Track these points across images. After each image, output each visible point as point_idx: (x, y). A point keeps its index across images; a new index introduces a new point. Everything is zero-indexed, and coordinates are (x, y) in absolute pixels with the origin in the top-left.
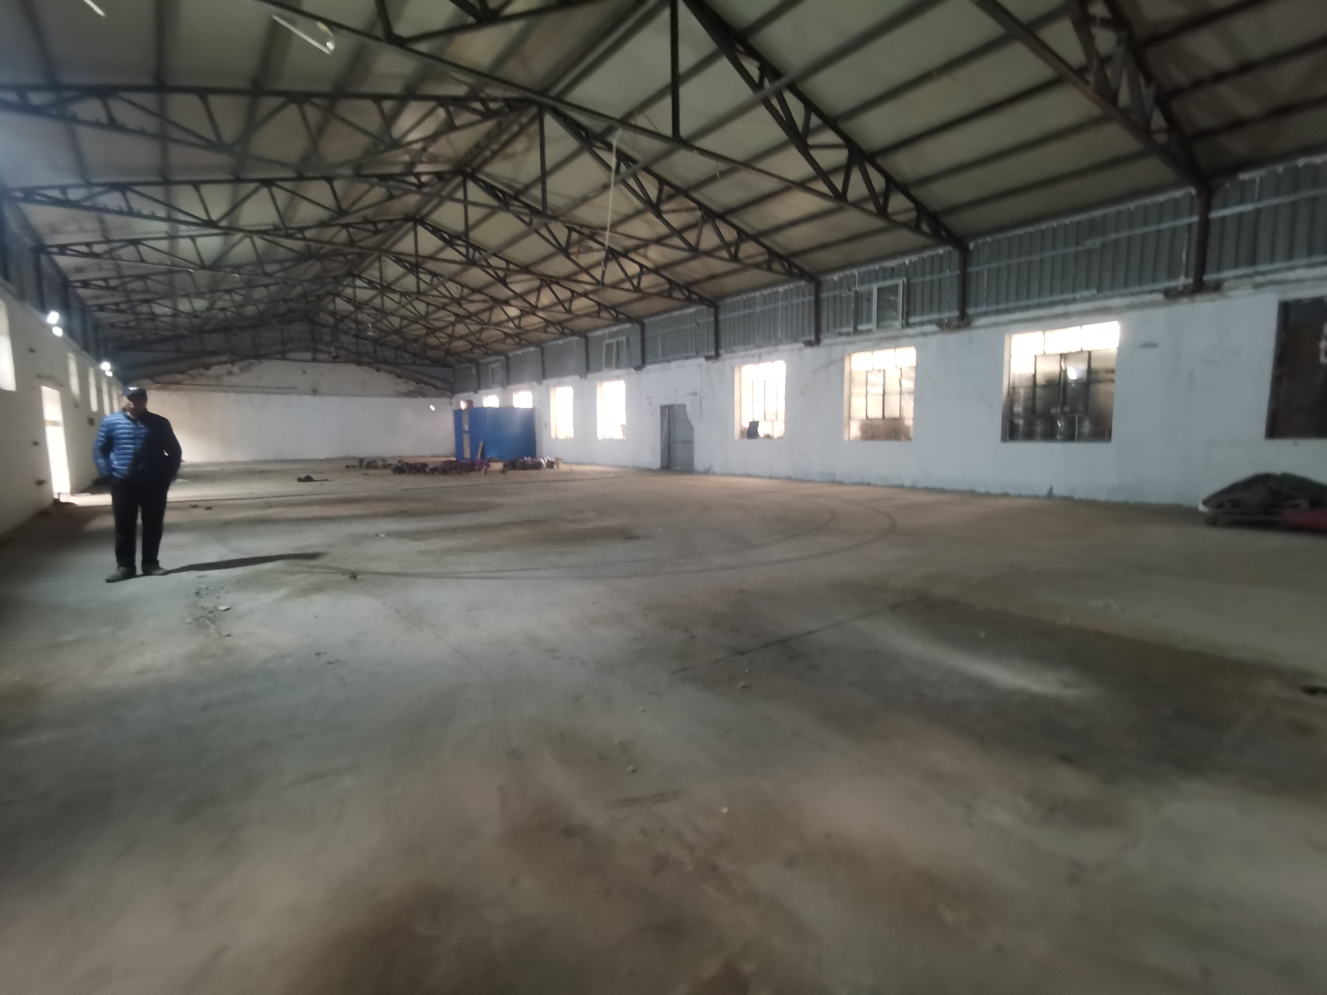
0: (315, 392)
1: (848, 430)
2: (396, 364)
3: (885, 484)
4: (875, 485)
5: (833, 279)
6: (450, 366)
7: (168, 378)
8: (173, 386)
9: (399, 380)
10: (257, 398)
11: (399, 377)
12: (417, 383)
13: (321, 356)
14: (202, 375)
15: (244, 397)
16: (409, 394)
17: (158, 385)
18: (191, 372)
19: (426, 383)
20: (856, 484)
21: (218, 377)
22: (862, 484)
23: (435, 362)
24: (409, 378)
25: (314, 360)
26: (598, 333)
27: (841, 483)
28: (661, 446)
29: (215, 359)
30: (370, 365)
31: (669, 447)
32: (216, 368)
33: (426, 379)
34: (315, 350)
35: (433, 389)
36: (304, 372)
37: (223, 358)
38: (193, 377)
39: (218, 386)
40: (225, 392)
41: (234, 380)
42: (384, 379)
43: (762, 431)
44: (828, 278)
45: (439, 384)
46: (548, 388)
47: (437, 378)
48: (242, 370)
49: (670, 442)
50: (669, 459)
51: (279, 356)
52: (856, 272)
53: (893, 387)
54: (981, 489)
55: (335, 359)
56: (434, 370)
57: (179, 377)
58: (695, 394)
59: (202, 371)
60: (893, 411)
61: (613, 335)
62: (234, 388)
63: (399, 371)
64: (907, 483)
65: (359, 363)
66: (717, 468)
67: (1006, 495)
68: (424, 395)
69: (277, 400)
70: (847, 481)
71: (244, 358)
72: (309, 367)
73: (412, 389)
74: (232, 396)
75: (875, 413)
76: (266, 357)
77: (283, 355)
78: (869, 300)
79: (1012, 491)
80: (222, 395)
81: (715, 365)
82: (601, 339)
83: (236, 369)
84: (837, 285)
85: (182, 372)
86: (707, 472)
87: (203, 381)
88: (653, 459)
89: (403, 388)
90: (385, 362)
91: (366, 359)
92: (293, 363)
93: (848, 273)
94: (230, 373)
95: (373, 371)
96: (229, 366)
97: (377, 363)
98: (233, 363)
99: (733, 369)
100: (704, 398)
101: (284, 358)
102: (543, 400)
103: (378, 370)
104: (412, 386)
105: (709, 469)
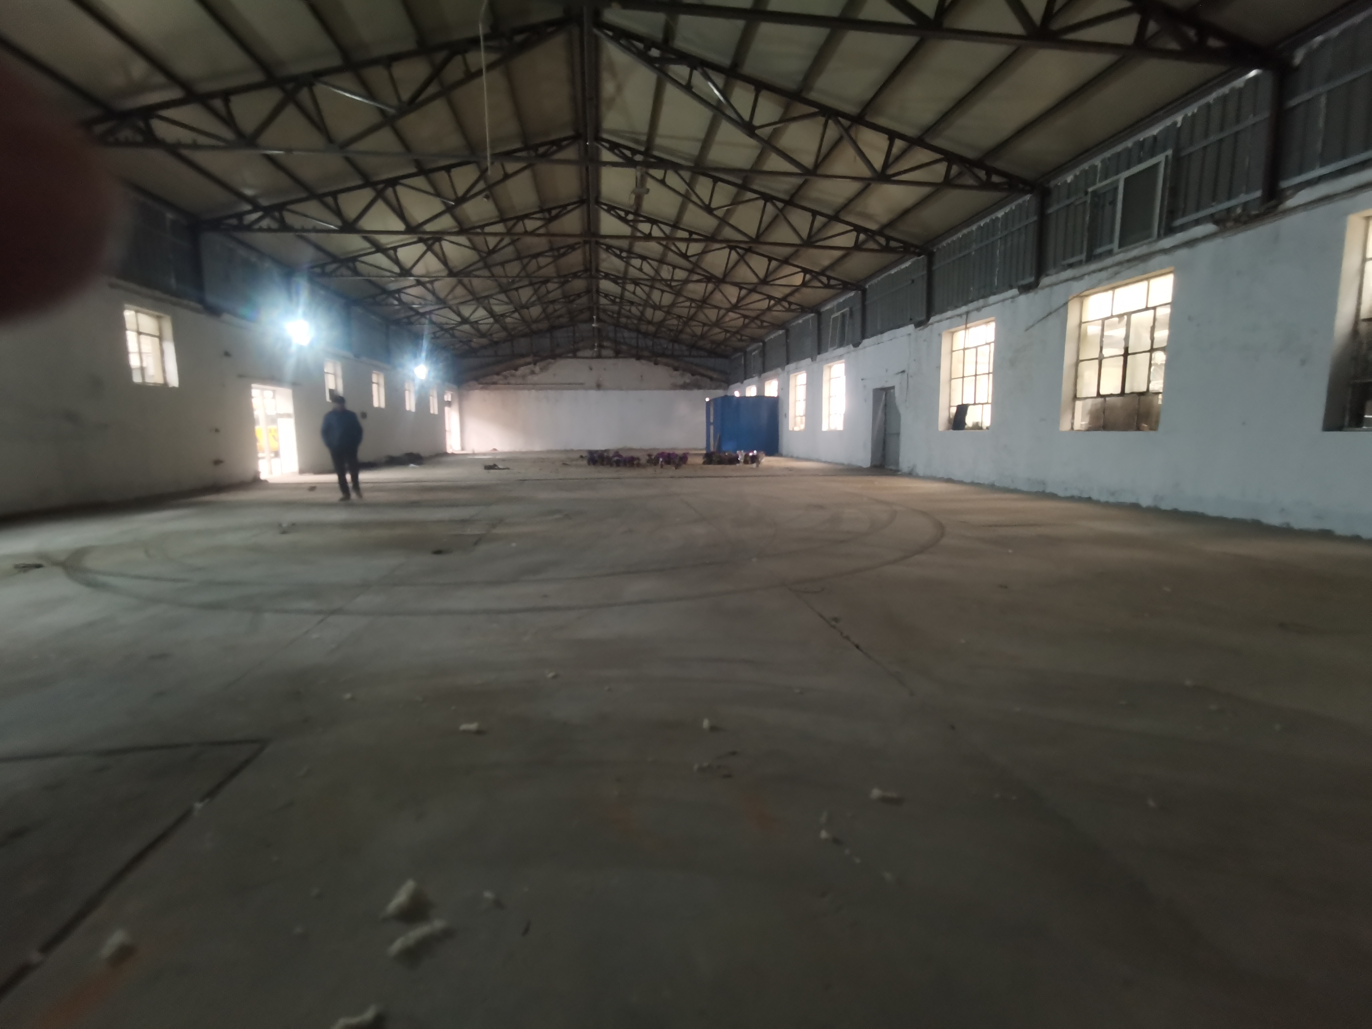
0: (599, 387)
1: (1070, 416)
2: (672, 356)
3: (1112, 500)
4: (1097, 503)
5: (1066, 181)
6: (726, 357)
7: (488, 379)
8: (493, 386)
9: (676, 373)
10: (552, 393)
11: (676, 369)
12: (693, 375)
13: (605, 352)
14: (513, 376)
15: (542, 394)
16: (685, 387)
17: (481, 386)
18: (504, 373)
19: (702, 375)
20: (1072, 499)
21: (524, 377)
22: (1079, 499)
23: (712, 353)
24: (685, 370)
25: (599, 356)
26: (828, 307)
27: (1053, 497)
28: (872, 438)
29: (522, 361)
30: (648, 359)
31: (884, 442)
32: (522, 368)
33: (702, 371)
34: (601, 347)
35: (708, 381)
36: (591, 369)
37: (529, 359)
38: (506, 377)
39: (524, 384)
40: (529, 389)
41: (535, 378)
42: (661, 372)
43: (970, 420)
44: (1059, 181)
45: (715, 376)
46: (789, 373)
47: (714, 370)
48: (542, 370)
49: (885, 434)
50: (884, 456)
51: (570, 355)
52: (1097, 162)
53: (1141, 341)
54: (1274, 520)
55: (618, 354)
56: (711, 362)
57: (496, 378)
58: (903, 372)
59: (513, 371)
60: (1137, 384)
61: (840, 307)
62: (536, 386)
63: (676, 364)
64: (1146, 502)
65: (638, 358)
66: (920, 471)
67: (1326, 535)
68: (699, 387)
69: (568, 394)
70: (1061, 493)
71: (544, 358)
72: (596, 363)
73: (688, 381)
74: (533, 392)
75: (1111, 385)
76: (560, 356)
77: (574, 353)
78: (1113, 203)
79: (1340, 529)
80: (526, 392)
81: (924, 332)
82: (831, 311)
83: (537, 369)
84: (1071, 189)
85: (498, 374)
86: (911, 474)
87: (512, 381)
88: (864, 458)
89: (680, 381)
90: (663, 355)
91: (646, 353)
92: (582, 360)
93: (1086, 166)
94: (533, 373)
95: (652, 364)
96: (531, 366)
97: (655, 356)
98: (535, 363)
99: (940, 335)
100: (911, 377)
101: (575, 357)
102: (784, 388)
103: (656, 364)
104: (688, 378)
105: (912, 470)
